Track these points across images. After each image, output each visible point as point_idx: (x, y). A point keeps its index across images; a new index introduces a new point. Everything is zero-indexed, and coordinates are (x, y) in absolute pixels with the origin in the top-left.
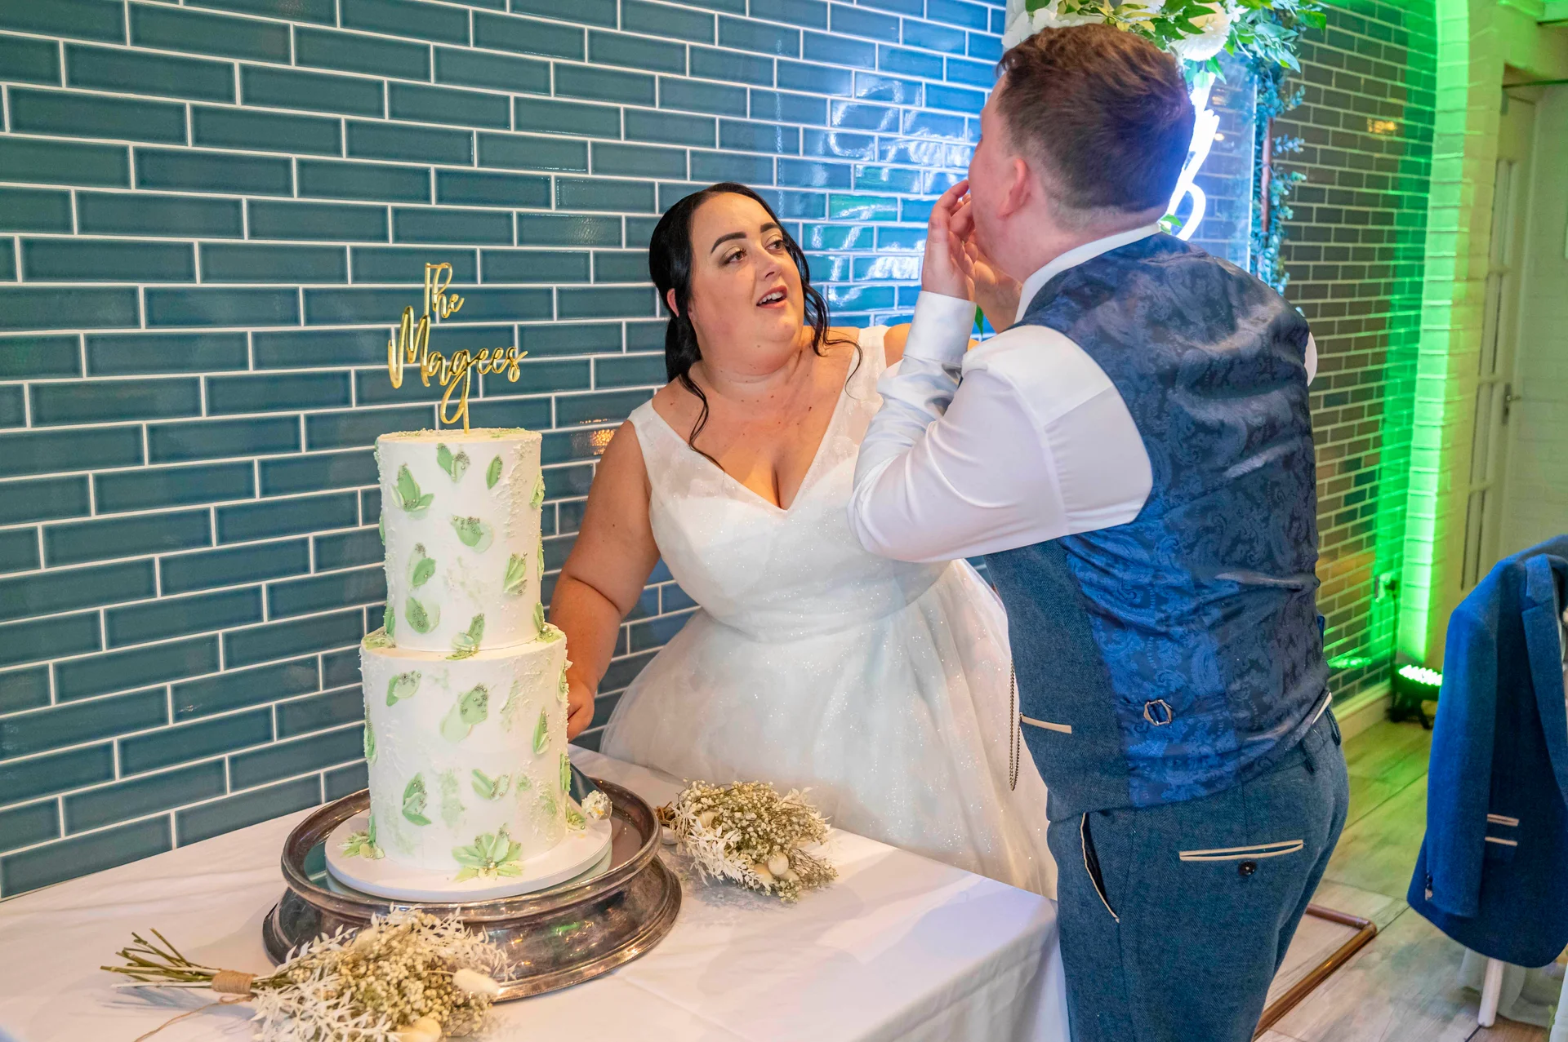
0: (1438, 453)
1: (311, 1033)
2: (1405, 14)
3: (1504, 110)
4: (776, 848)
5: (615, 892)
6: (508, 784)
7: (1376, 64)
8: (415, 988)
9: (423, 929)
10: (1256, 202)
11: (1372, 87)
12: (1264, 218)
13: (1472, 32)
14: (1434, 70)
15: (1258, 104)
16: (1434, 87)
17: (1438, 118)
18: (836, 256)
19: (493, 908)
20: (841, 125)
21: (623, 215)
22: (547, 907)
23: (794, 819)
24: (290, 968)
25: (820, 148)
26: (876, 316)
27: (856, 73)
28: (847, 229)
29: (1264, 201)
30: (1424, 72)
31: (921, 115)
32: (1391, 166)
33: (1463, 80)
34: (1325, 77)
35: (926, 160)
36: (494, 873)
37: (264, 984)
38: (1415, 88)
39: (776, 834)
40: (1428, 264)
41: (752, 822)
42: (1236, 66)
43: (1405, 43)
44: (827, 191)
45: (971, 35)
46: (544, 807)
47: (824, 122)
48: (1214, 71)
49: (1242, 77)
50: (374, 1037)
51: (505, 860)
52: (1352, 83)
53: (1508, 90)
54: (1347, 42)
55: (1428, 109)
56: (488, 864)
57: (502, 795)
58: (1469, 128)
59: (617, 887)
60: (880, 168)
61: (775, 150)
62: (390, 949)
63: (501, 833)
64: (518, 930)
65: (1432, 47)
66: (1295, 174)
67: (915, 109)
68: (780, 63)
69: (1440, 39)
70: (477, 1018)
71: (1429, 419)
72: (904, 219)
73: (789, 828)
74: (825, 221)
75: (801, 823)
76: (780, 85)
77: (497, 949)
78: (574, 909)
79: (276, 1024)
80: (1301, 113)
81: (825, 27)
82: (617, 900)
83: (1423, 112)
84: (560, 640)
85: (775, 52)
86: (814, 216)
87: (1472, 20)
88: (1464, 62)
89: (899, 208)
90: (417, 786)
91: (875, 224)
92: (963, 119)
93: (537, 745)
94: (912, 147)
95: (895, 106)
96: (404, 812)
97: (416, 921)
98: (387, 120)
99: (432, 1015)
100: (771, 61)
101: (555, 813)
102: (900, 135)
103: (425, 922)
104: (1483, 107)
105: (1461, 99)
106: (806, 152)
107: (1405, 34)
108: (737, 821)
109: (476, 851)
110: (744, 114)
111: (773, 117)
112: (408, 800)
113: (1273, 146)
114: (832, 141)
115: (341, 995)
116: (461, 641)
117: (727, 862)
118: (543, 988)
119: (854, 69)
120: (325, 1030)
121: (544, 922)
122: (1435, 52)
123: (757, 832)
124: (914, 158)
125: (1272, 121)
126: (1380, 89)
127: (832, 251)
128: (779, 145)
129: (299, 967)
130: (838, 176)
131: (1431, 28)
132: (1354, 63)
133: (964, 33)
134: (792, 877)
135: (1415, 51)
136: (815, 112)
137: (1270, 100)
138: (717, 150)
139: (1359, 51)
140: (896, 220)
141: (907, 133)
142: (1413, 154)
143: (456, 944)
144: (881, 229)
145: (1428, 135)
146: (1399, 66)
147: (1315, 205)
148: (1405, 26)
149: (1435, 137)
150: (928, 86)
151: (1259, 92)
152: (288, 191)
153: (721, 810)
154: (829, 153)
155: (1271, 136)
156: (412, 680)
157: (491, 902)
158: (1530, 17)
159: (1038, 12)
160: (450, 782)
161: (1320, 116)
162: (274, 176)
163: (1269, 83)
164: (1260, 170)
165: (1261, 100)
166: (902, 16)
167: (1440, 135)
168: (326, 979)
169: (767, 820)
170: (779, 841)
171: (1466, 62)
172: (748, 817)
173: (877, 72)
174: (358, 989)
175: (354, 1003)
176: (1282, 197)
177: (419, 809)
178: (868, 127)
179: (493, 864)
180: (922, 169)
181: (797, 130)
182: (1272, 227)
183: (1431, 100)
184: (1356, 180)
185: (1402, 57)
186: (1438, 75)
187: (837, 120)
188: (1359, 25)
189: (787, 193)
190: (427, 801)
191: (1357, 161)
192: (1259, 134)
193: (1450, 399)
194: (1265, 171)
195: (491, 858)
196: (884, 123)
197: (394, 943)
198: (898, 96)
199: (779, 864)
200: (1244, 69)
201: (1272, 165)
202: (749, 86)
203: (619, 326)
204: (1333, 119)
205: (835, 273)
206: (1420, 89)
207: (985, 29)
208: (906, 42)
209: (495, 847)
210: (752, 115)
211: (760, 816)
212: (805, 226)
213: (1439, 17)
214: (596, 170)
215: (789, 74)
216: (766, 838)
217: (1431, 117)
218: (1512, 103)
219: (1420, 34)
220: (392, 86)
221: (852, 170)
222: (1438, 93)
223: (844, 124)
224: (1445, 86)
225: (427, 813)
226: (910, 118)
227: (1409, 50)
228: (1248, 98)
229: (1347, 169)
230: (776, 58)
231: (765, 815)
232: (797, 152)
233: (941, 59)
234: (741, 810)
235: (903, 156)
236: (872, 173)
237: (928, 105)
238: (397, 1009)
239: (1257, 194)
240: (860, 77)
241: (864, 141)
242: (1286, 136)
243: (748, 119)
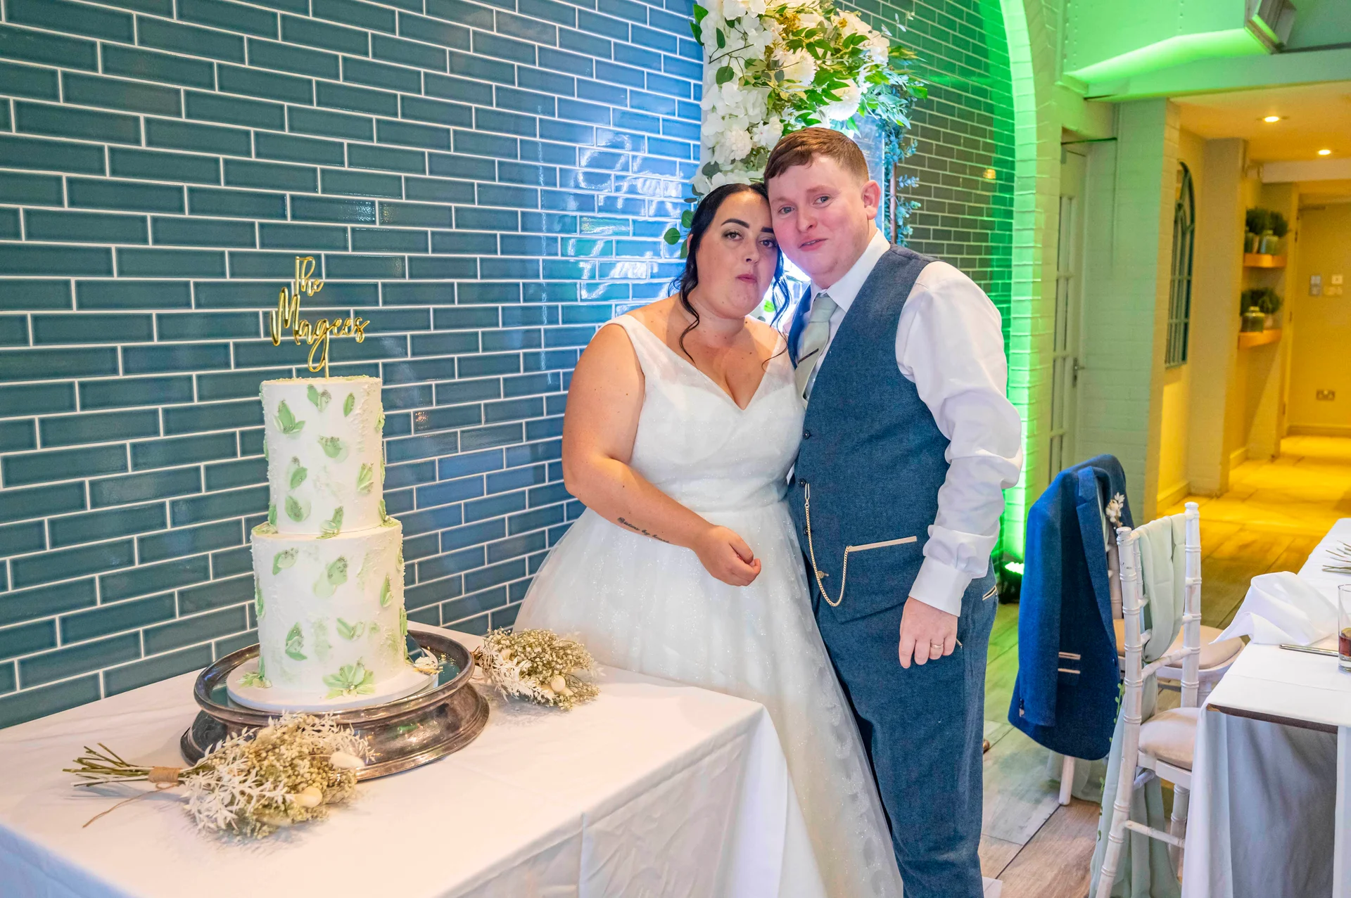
0: (1026, 407)
1: (227, 801)
2: (991, 92)
3: (1063, 161)
4: (556, 672)
5: (442, 703)
6: (363, 629)
7: (971, 126)
8: (304, 766)
9: (306, 727)
10: (887, 222)
11: (968, 143)
12: (892, 234)
13: (1038, 104)
14: (1013, 131)
15: (886, 153)
16: (1014, 145)
17: (1017, 165)
18: (586, 261)
19: (356, 713)
20: (586, 166)
21: (429, 230)
22: (394, 712)
23: (569, 652)
24: (208, 759)
25: (572, 183)
26: (616, 306)
27: (597, 128)
28: (594, 242)
29: (892, 222)
30: (1006, 132)
31: (645, 159)
32: (985, 200)
33: (1033, 138)
34: (936, 135)
35: (651, 191)
36: (354, 692)
37: (188, 773)
38: (1000, 144)
39: (556, 662)
40: (1014, 270)
41: (538, 655)
42: (869, 126)
43: (992, 113)
44: (578, 214)
45: (679, 102)
46: (389, 646)
47: (574, 164)
48: (853, 129)
49: (873, 133)
50: (276, 799)
51: (360, 684)
52: (955, 140)
53: (1065, 146)
54: (950, 111)
55: (1010, 159)
56: (349, 687)
57: (359, 636)
58: (1038, 173)
59: (442, 699)
60: (616, 198)
61: (538, 184)
62: (283, 742)
63: (359, 664)
64: (372, 729)
65: (1011, 115)
66: (913, 203)
67: (641, 154)
68: (541, 120)
69: (1016, 110)
70: (347, 788)
71: (1019, 382)
72: (634, 234)
73: (565, 658)
74: (577, 235)
75: (574, 654)
76: (541, 136)
77: (360, 738)
78: (413, 715)
79: (200, 798)
80: (916, 160)
81: (573, 95)
82: (442, 710)
83: (1007, 161)
84: (396, 527)
85: (536, 112)
86: (569, 232)
87: (1038, 95)
88: (1033, 125)
89: (631, 228)
90: (296, 632)
91: (614, 238)
92: (675, 162)
93: (383, 600)
94: (639, 183)
95: (627, 152)
96: (287, 652)
97: (301, 720)
98: (253, 159)
99: (315, 785)
100: (534, 119)
101: (396, 650)
102: (630, 173)
103: (308, 721)
104: (1048, 158)
105: (1032, 152)
106: (561, 186)
107: (992, 105)
108: (528, 654)
109: (341, 678)
110: (516, 157)
111: (537, 160)
112: (290, 642)
113: (897, 183)
114: (581, 178)
115: (249, 772)
116: (327, 527)
117: (522, 682)
118: (393, 769)
119: (595, 126)
120: (238, 797)
121: (393, 724)
122: (1013, 119)
123: (542, 662)
124: (640, 191)
125: (895, 164)
126: (975, 144)
127: (582, 257)
128: (541, 179)
129: (216, 758)
130: (586, 203)
131: (1010, 101)
132: (955, 126)
133: (674, 100)
134: (568, 693)
135: (999, 118)
136: (568, 156)
137: (893, 150)
138: (497, 183)
139: (958, 117)
140: (629, 235)
141: (635, 173)
142: (1000, 192)
143: (330, 738)
144: (618, 242)
145: (1011, 178)
146: (988, 128)
147: (932, 227)
148: (991, 99)
149: (1016, 178)
150: (649, 138)
151: (886, 144)
152: (181, 210)
153: (516, 647)
154: (577, 186)
155: (896, 176)
156: (292, 555)
157: (354, 710)
158: (1078, 94)
159: (725, 85)
160: (321, 627)
161: (934, 163)
162: (172, 199)
163: (893, 138)
164: (889, 200)
165: (887, 150)
166: (629, 88)
167: (1018, 178)
168: (237, 762)
169: (549, 652)
170: (558, 666)
171: (1035, 125)
172: (536, 650)
173: (611, 128)
174: (261, 769)
175: (258, 778)
176: (905, 218)
177: (298, 648)
178: (607, 168)
179: (353, 687)
180: (647, 198)
181: (555, 169)
182: (899, 240)
183: (1011, 152)
184: (959, 209)
185: (989, 122)
186: (1016, 135)
187: (584, 162)
188: (958, 99)
189: (548, 215)
190: (304, 643)
191: (959, 195)
192: (887, 174)
193: (1033, 368)
194: (892, 200)
195: (351, 682)
196: (618, 166)
197: (286, 737)
198: (628, 145)
199: (559, 683)
200: (875, 128)
201: (897, 197)
202: (519, 137)
203: (428, 311)
204: (942, 166)
205: (586, 275)
206: (1003, 144)
207: (689, 97)
208: (632, 107)
209: (355, 673)
210: (522, 158)
211: (544, 650)
212: (562, 238)
213: (1015, 94)
214: (408, 197)
215: (549, 130)
216: (548, 665)
217: (1012, 165)
218: (1068, 155)
219: (1001, 105)
220: (257, 134)
221: (596, 198)
222: (1016, 147)
223: (589, 166)
224: (1021, 143)
225: (303, 651)
226: (639, 161)
227: (994, 116)
228: (878, 148)
229: (953, 202)
230: (538, 117)
231: (548, 649)
232: (555, 185)
233: (658, 119)
234: (530, 646)
235: (632, 190)
236: (611, 201)
237: (649, 152)
238: (291, 780)
239: (887, 216)
240: (599, 131)
241: (604, 178)
242: (906, 176)
243: (519, 161)
